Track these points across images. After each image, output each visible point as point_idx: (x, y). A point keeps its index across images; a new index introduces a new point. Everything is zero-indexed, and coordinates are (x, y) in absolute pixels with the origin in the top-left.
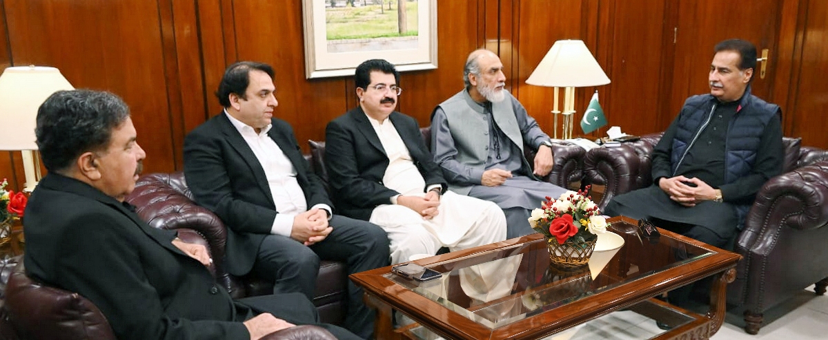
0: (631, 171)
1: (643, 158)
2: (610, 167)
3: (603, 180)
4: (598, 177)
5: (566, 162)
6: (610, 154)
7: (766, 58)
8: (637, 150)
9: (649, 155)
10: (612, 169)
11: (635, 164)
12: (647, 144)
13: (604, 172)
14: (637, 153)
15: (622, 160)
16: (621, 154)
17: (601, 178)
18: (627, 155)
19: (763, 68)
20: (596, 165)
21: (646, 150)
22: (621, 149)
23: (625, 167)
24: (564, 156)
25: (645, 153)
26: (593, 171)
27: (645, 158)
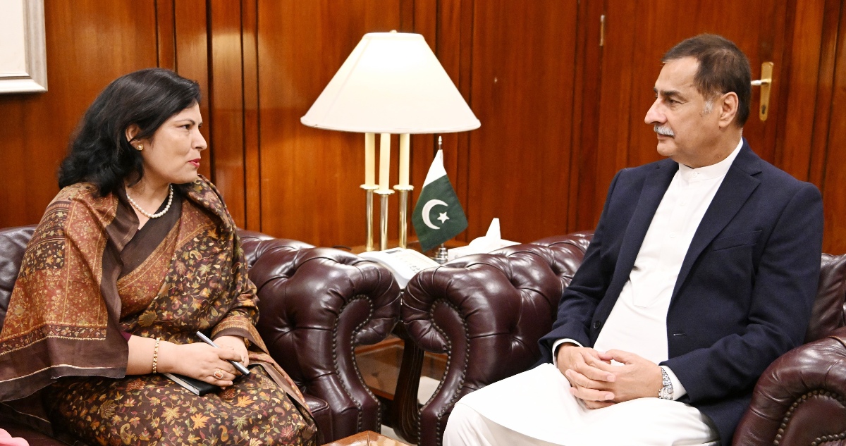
0: (499, 326)
1: (528, 294)
2: (456, 314)
3: (443, 343)
4: (431, 334)
5: (345, 304)
6: (455, 286)
7: (769, 80)
8: (515, 275)
9: (540, 285)
10: (459, 320)
11: (508, 309)
12: (540, 261)
13: (444, 325)
14: (515, 283)
15: (481, 301)
16: (479, 286)
17: (438, 338)
18: (493, 287)
19: (765, 100)
20: (427, 309)
21: (536, 274)
22: (479, 275)
23: (486, 315)
24: (338, 289)
25: (534, 282)
26: (421, 321)
27: (533, 294)
